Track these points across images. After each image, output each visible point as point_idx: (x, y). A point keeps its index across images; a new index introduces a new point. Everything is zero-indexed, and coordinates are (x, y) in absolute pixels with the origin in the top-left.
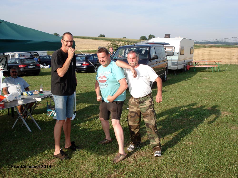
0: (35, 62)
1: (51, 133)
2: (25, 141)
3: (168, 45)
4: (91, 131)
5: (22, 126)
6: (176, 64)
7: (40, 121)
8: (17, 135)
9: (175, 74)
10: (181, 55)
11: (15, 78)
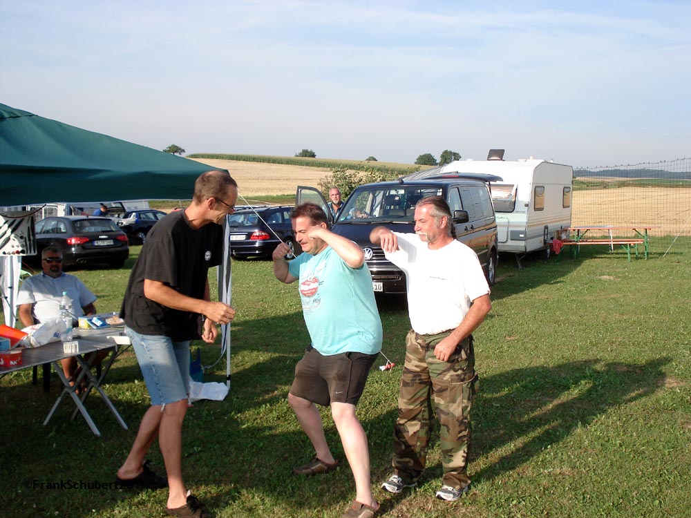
0: (114, 229)
2: (80, 464)
3: (498, 182)
4: (273, 436)
5: (73, 417)
6: (521, 236)
7: (125, 404)
8: (57, 443)
9: (518, 267)
10: (536, 209)
11: (54, 278)
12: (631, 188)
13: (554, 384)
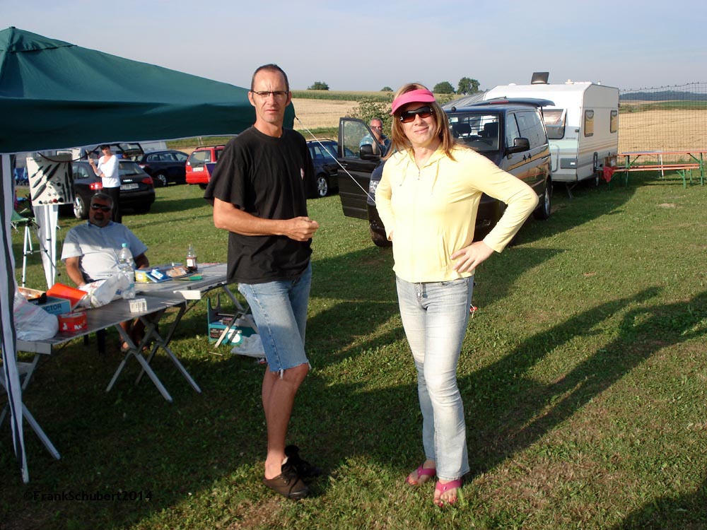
0: (138, 172)
1: (239, 405)
2: (159, 436)
3: (548, 107)
4: (366, 394)
5: (138, 381)
6: (572, 164)
7: (191, 363)
8: (126, 412)
9: (569, 197)
10: (586, 135)
11: (101, 227)
12: (656, 111)
13: (657, 325)
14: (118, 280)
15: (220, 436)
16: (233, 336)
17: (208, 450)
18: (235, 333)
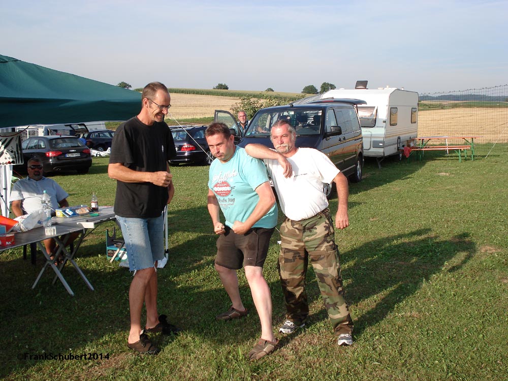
1: (116, 298)
2: (60, 316)
4: (200, 293)
5: (54, 282)
6: (380, 144)
7: (92, 272)
8: (42, 302)
9: (378, 167)
10: (391, 125)
11: (37, 181)
14: (39, 214)
15: (99, 316)
16: (123, 255)
17: (90, 325)
18: (124, 253)
